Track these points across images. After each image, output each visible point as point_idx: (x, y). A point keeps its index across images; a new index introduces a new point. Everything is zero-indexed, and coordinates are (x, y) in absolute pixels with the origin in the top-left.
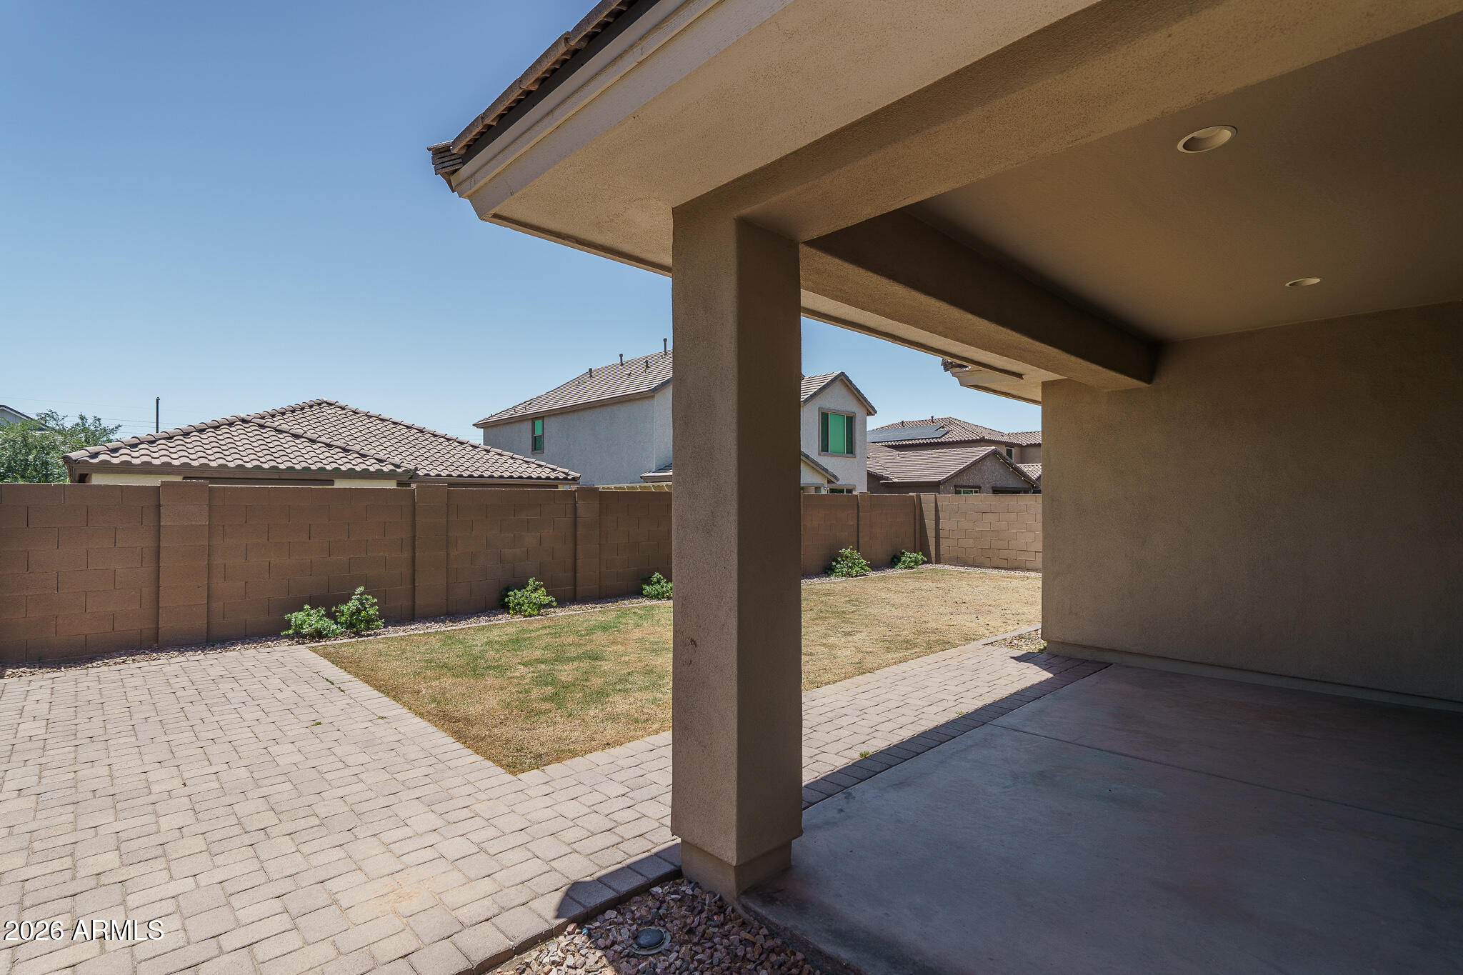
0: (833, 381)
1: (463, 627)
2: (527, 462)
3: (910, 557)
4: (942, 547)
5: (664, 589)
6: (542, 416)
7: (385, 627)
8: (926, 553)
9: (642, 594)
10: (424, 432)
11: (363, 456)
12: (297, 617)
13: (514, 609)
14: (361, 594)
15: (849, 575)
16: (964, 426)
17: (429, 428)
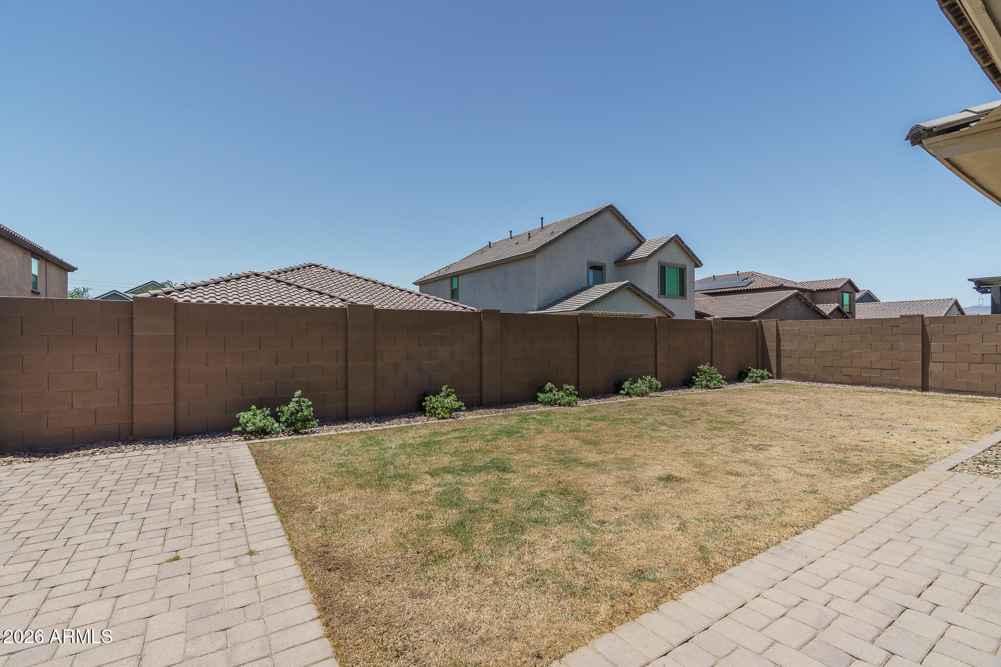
0: (669, 241)
1: (385, 427)
2: (446, 303)
3: (756, 373)
4: (783, 365)
5: (556, 397)
6: (457, 275)
7: (319, 426)
8: (770, 371)
9: (537, 401)
10: (376, 283)
11: (332, 297)
12: (244, 416)
13: (430, 412)
14: (299, 397)
15: (707, 387)
16: (765, 277)
17: (380, 280)
